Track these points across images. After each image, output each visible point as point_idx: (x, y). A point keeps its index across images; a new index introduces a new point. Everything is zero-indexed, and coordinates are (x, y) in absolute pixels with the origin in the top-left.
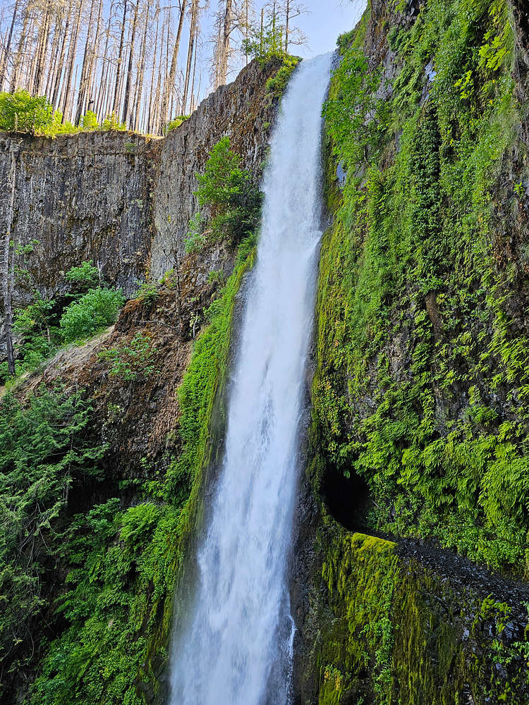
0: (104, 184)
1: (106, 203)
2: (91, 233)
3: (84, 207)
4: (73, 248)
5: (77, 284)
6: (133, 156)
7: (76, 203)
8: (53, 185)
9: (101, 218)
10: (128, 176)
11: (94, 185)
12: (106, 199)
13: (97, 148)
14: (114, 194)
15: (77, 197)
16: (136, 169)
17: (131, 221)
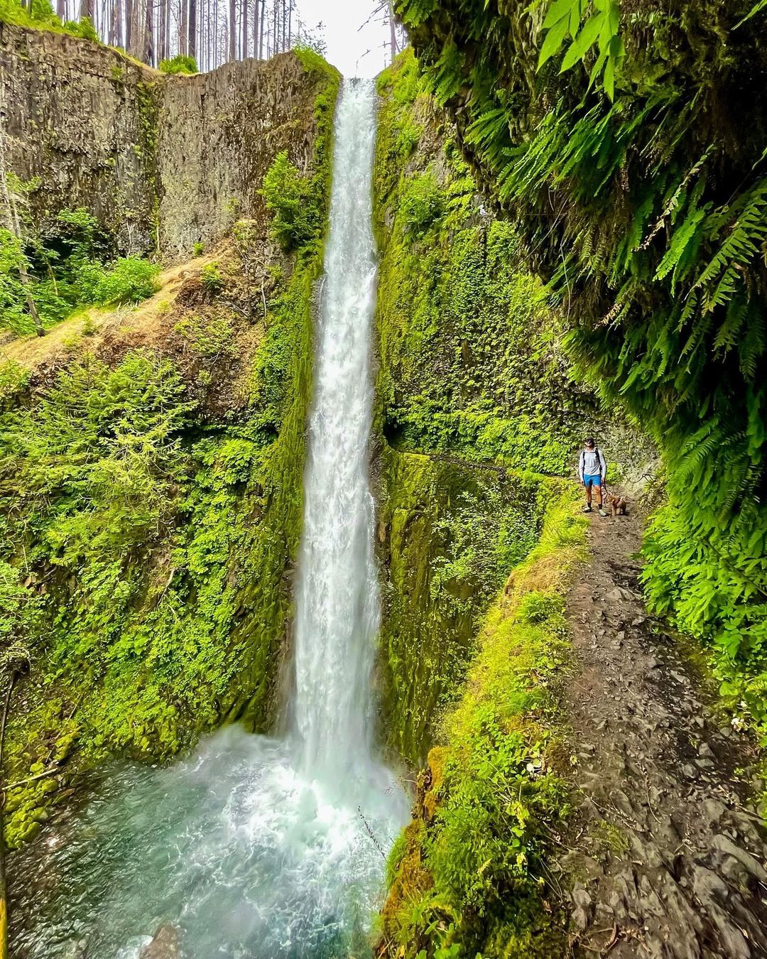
0: (88, 112)
1: (93, 138)
2: (78, 171)
3: (65, 135)
4: (56, 185)
5: (65, 228)
6: (121, 85)
7: (52, 127)
8: (15, 95)
9: (89, 156)
10: (118, 111)
11: (74, 110)
12: (93, 133)
13: (71, 60)
14: (103, 130)
15: (53, 118)
16: (127, 104)
17: (128, 168)
